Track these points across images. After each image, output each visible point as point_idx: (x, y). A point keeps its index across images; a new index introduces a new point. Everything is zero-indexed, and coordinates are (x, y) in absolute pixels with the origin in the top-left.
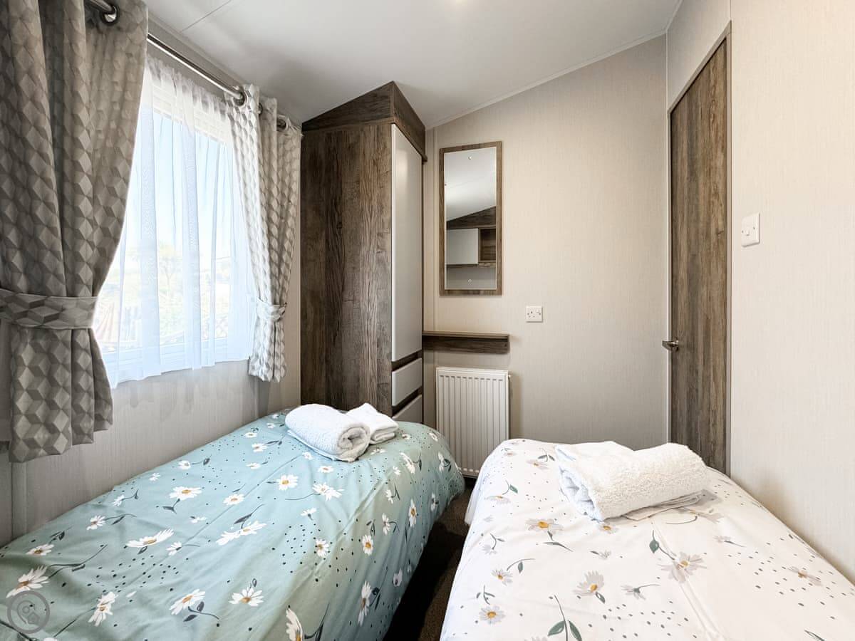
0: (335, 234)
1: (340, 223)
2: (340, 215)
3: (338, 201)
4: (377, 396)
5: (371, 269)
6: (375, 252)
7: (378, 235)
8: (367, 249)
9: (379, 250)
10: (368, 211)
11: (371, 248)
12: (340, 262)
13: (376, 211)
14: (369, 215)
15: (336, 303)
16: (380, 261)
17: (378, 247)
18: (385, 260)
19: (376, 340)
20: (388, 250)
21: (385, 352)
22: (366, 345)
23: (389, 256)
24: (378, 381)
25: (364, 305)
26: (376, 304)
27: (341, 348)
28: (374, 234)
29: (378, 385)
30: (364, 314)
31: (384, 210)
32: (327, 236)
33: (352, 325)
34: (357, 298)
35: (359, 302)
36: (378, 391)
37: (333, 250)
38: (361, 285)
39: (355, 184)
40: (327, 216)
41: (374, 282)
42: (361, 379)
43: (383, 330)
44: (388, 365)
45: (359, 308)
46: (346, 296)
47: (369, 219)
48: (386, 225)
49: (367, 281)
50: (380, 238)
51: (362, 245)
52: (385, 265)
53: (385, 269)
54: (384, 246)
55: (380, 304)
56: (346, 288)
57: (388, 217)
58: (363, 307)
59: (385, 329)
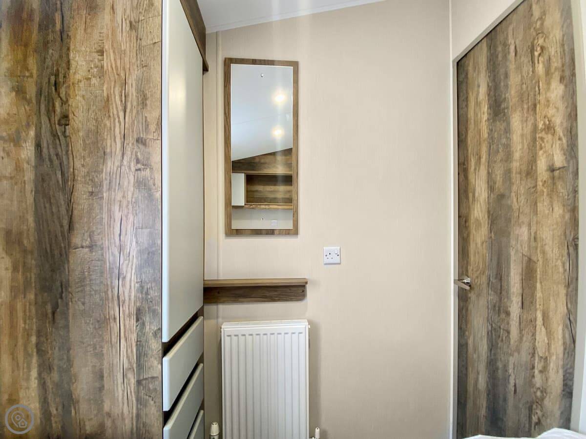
0: (55, 135)
1: (66, 117)
2: (64, 102)
3: (61, 80)
4: (137, 400)
5: (124, 197)
6: (133, 169)
7: (137, 141)
8: (117, 163)
9: (139, 166)
10: (119, 102)
11: (125, 163)
12: (65, 181)
13: (135, 104)
14: (120, 108)
15: (56, 252)
16: (141, 184)
17: (138, 161)
18: (151, 182)
19: (133, 310)
20: (157, 166)
21: (150, 328)
22: (115, 319)
23: (157, 176)
24: (139, 374)
25: (111, 255)
26: (134, 253)
27: (67, 327)
28: (131, 140)
29: (139, 382)
30: (111, 269)
31: (148, 102)
32: (38, 136)
33: (88, 288)
34: (99, 243)
35: (102, 249)
36: (138, 392)
37: (51, 160)
38: (105, 221)
39: (96, 55)
40: (39, 102)
41: (131, 217)
42: (105, 375)
43: (147, 294)
44: (156, 347)
45: (102, 260)
46: (77, 240)
47: (121, 114)
48: (152, 127)
49: (117, 215)
50: (141, 146)
51: (108, 157)
52: (150, 190)
53: (150, 197)
54: (148, 159)
55: (140, 252)
56: (77, 226)
57: (156, 114)
58: (109, 257)
59: (151, 292)
